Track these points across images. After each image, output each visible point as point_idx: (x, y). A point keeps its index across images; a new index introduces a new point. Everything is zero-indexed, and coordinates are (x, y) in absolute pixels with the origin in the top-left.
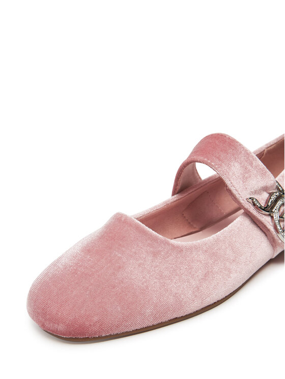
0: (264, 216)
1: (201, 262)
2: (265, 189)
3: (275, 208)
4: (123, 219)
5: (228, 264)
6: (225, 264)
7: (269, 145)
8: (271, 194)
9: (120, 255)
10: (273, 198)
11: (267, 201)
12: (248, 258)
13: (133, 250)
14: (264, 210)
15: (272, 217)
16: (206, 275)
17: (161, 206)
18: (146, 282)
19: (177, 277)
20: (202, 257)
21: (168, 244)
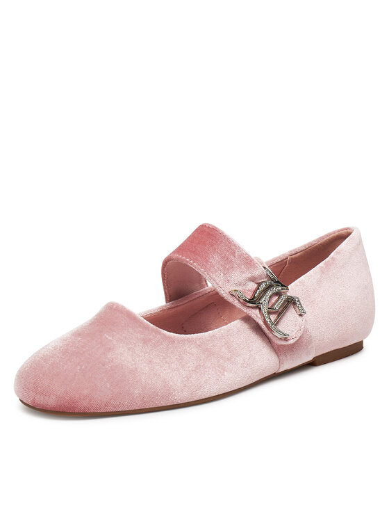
0: (250, 309)
1: (193, 355)
2: (252, 279)
3: (263, 299)
4: (115, 307)
5: (222, 361)
6: (218, 361)
7: (294, 253)
8: (259, 284)
9: (110, 338)
10: (261, 289)
11: (255, 292)
12: (246, 360)
13: (124, 335)
14: (249, 302)
15: (260, 309)
16: (197, 368)
17: (156, 311)
18: (135, 364)
19: (167, 365)
20: (194, 350)
21: (160, 333)
